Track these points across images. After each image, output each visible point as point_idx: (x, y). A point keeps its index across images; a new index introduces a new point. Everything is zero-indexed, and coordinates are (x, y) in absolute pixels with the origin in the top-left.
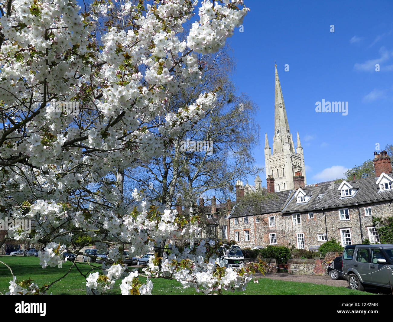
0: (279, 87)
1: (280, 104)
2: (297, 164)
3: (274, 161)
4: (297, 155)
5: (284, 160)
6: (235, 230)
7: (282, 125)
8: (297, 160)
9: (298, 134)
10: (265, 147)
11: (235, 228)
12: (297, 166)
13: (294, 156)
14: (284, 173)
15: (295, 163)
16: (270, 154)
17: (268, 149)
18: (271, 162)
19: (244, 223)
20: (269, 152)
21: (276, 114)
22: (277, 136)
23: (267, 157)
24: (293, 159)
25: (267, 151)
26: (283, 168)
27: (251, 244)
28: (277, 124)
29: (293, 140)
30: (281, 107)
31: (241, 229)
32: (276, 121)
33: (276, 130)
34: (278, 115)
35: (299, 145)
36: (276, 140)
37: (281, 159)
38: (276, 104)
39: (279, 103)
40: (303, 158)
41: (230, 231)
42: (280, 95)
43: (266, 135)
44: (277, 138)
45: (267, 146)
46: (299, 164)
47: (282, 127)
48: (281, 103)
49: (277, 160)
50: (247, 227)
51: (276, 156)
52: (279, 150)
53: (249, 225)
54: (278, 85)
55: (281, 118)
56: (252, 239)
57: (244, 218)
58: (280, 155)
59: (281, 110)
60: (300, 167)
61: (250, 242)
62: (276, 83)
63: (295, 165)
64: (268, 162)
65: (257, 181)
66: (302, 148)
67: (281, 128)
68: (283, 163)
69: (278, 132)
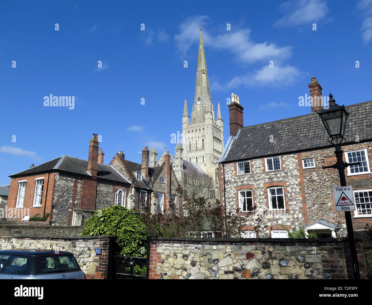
0: (203, 52)
1: (203, 70)
2: (217, 136)
3: (193, 131)
4: (218, 127)
5: (205, 131)
6: (238, 188)
7: (204, 93)
8: (217, 133)
9: (219, 105)
10: (184, 115)
11: (239, 184)
12: (217, 138)
13: (215, 127)
14: (203, 144)
15: (216, 135)
16: (189, 123)
17: (187, 118)
18: (189, 132)
19: (267, 170)
20: (188, 120)
21: (198, 80)
22: (198, 104)
23: (184, 126)
24: (214, 130)
25: (185, 119)
26: (203, 140)
27: (288, 216)
28: (199, 90)
29: (213, 110)
30: (204, 73)
32: (198, 88)
33: (197, 97)
34: (200, 81)
35: (220, 117)
36: (196, 108)
37: (202, 129)
38: (199, 69)
39: (202, 68)
40: (223, 131)
41: (225, 189)
42: (204, 60)
43: (186, 101)
44: (198, 106)
45: (185, 113)
46: (219, 137)
47: (204, 94)
48: (205, 69)
49: (196, 130)
50: (275, 180)
51: (195, 126)
52: (199, 119)
53: (283, 174)
54: (202, 50)
55: (203, 85)
56: (295, 205)
57: (266, 159)
58: (200, 124)
59: (204, 76)
60: (219, 140)
61: (287, 212)
62: (200, 47)
63: (215, 138)
64: (186, 132)
65: (178, 149)
66: (222, 121)
67: (203, 96)
68: (203, 133)
69: (199, 99)
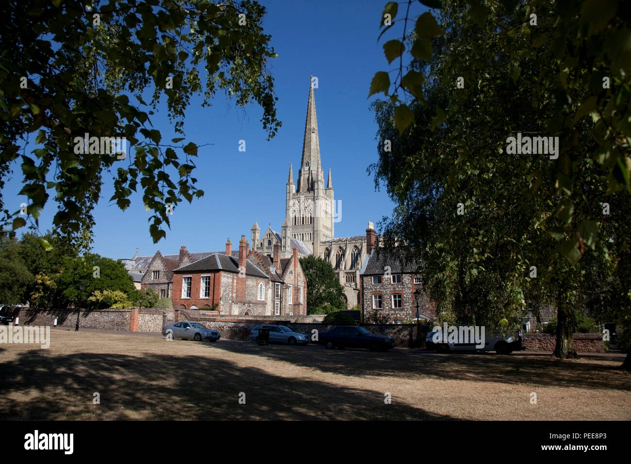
6: (373, 293)
11: (374, 290)
19: (392, 283)
27: (403, 312)
31: (386, 292)
50: (397, 289)
53: (402, 286)
56: (407, 305)
57: (392, 275)
61: (403, 309)
